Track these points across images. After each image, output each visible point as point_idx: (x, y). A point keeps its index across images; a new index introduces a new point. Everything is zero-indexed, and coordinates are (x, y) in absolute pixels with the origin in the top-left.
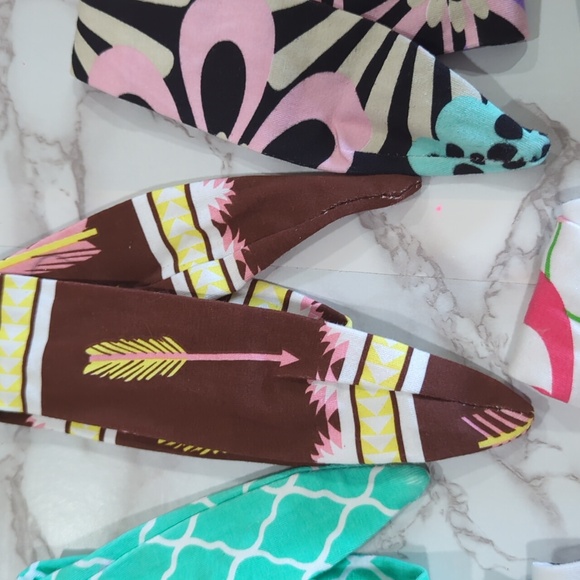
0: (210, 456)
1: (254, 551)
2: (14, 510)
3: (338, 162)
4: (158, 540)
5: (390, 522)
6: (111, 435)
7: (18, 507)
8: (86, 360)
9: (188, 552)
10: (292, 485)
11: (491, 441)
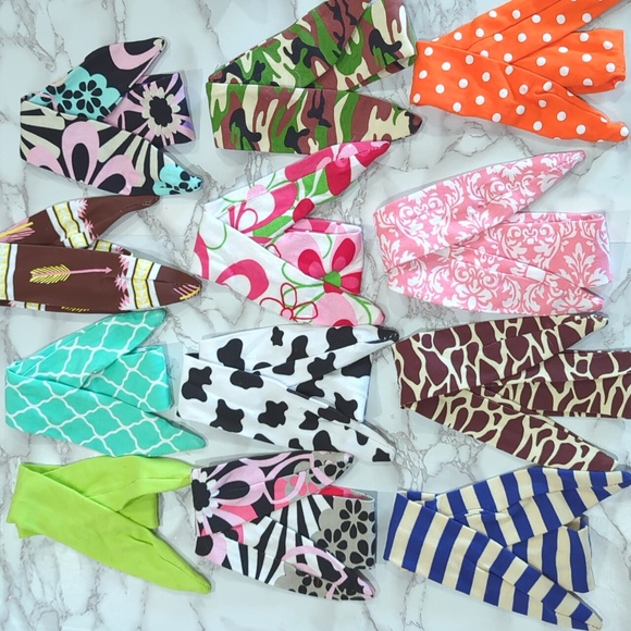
0: (82, 312)
1: (100, 348)
2: (5, 344)
3: (126, 191)
4: (63, 347)
5: (153, 332)
6: (43, 306)
7: (7, 342)
8: (31, 276)
9: (75, 351)
10: (114, 321)
11: (184, 297)
